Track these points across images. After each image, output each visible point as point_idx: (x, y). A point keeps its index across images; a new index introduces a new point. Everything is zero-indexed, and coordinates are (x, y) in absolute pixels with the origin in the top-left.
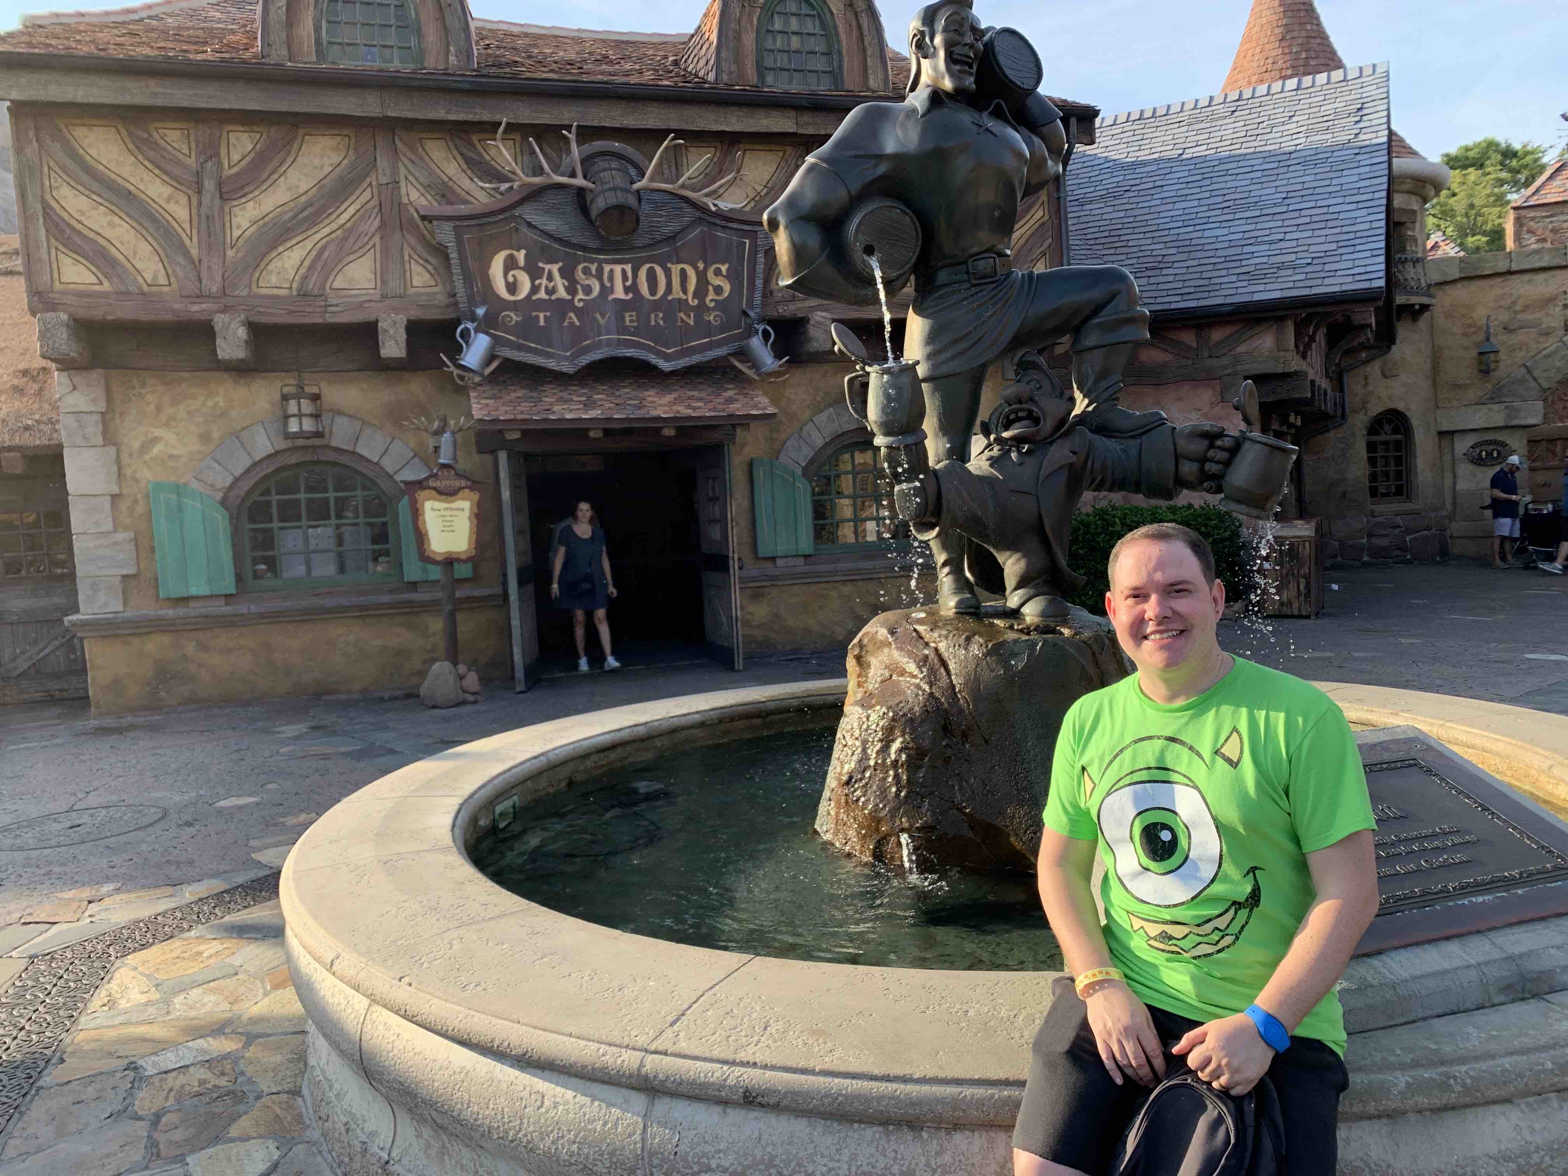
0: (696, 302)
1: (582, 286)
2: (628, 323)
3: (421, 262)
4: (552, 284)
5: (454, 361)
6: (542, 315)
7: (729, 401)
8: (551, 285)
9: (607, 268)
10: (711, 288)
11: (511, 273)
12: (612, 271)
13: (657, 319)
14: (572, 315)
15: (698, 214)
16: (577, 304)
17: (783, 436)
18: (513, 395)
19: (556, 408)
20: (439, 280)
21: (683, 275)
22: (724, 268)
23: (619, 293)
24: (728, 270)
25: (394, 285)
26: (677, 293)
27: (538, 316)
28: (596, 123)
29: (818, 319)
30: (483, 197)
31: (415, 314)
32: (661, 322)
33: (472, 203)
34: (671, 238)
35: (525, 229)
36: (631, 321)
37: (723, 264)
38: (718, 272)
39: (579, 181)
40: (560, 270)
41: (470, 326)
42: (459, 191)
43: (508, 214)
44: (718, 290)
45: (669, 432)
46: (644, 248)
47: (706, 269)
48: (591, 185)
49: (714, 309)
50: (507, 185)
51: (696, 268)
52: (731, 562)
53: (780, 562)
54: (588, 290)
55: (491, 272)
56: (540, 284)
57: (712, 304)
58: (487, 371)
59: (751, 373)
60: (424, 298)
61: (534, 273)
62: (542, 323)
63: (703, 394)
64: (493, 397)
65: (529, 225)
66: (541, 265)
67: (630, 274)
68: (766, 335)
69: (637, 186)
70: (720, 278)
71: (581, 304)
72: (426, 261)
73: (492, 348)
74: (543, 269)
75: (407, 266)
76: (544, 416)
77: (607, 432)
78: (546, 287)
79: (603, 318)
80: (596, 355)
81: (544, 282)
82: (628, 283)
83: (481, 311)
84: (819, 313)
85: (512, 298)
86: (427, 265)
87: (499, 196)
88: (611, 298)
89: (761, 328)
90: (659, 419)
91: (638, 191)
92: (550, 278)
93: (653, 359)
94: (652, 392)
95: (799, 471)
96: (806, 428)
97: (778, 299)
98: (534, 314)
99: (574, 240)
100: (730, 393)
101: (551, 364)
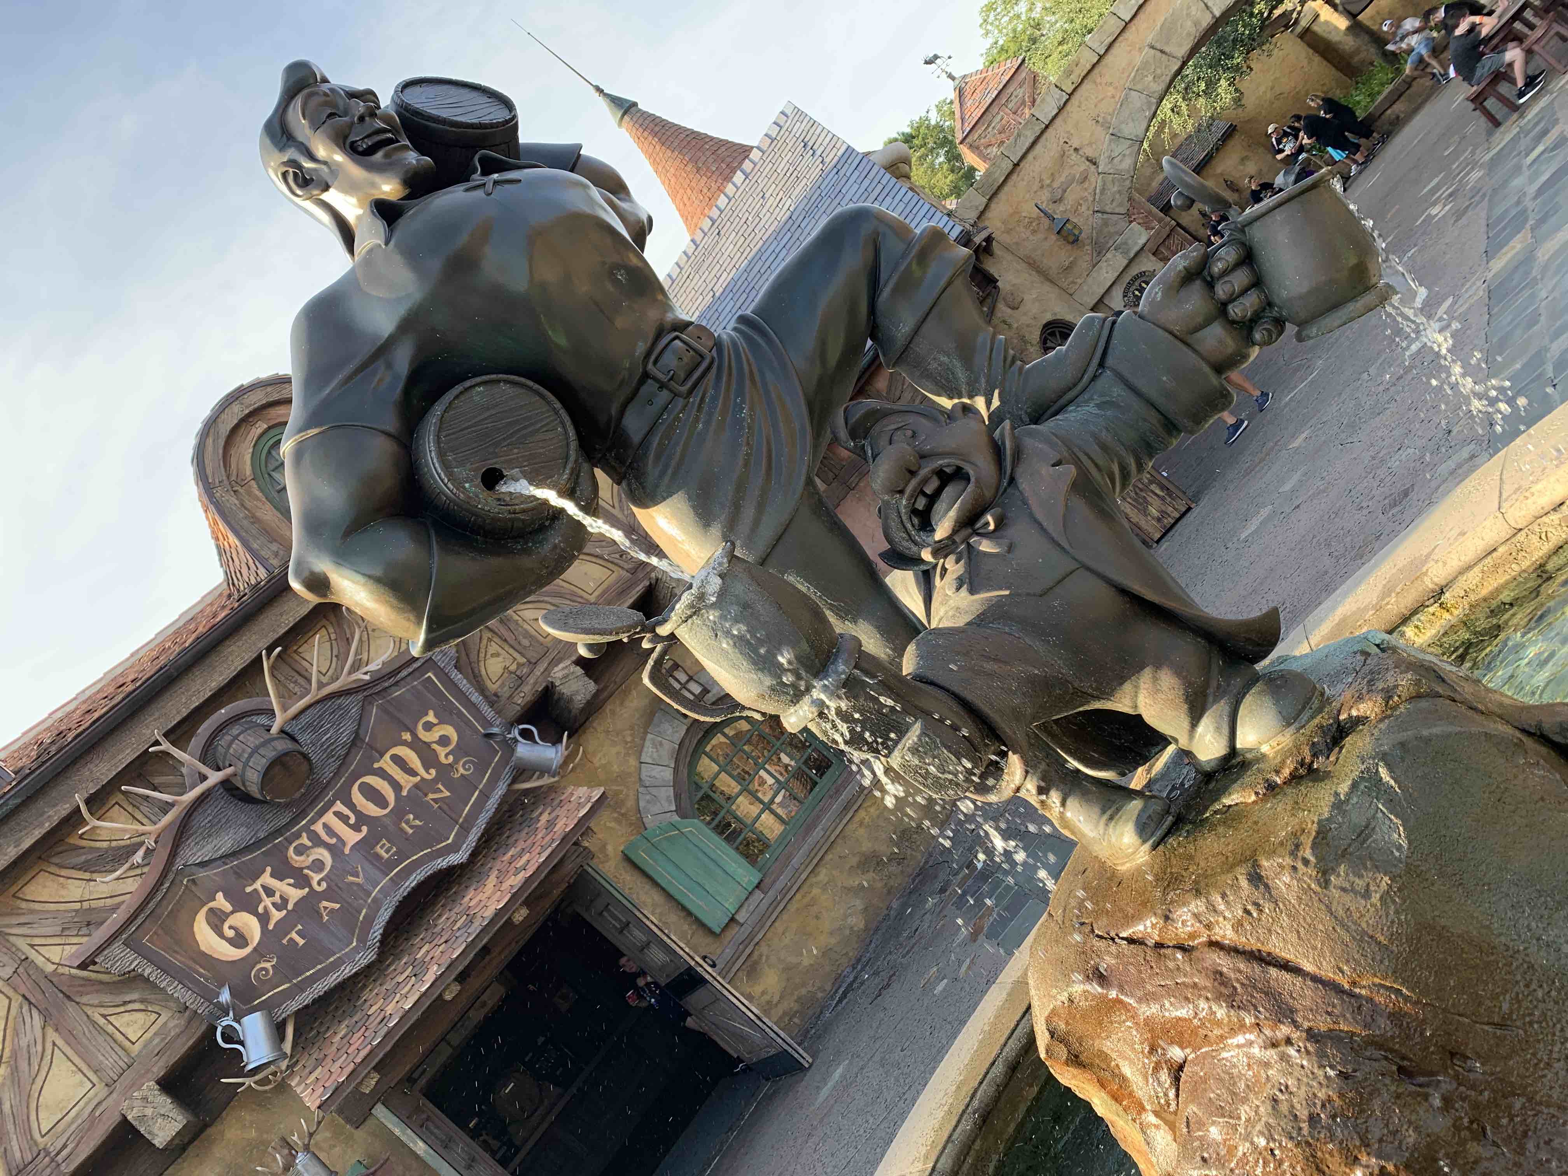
0: (433, 772)
1: (308, 868)
2: (386, 856)
3: (122, 1009)
4: (277, 895)
5: (241, 1073)
6: (294, 935)
7: (551, 824)
8: (277, 898)
9: (318, 827)
10: (435, 746)
11: (226, 926)
12: (325, 826)
13: (411, 824)
14: (325, 903)
15: (360, 696)
16: (319, 889)
17: (630, 803)
18: (337, 1039)
19: (389, 1009)
20: (157, 1008)
21: (398, 761)
22: (431, 717)
23: (352, 838)
24: (436, 716)
25: (111, 1061)
26: (407, 782)
27: (291, 939)
28: (185, 712)
29: (560, 675)
30: (132, 885)
31: (159, 1069)
32: (418, 822)
33: (123, 902)
34: (356, 740)
35: (202, 874)
36: (387, 851)
37: (427, 714)
38: (428, 727)
39: (214, 777)
40: (272, 876)
41: (228, 1021)
42: (101, 903)
43: (171, 876)
44: (444, 741)
45: (521, 914)
46: (337, 773)
47: (414, 735)
48: (229, 771)
49: (456, 761)
50: (141, 853)
51: (405, 743)
52: (699, 969)
53: (741, 918)
54: (318, 865)
55: (203, 948)
56: (265, 908)
57: (451, 758)
58: (287, 1047)
59: (546, 780)
60: (157, 1041)
61: (248, 904)
62: (301, 942)
63: (521, 845)
64: (319, 1062)
65: (203, 864)
66: (249, 889)
67: (346, 811)
68: (526, 735)
69: (274, 730)
70: (435, 729)
71: (324, 885)
72: (125, 1003)
73: (270, 1018)
74: (255, 890)
75: (110, 1029)
76: (385, 1029)
77: (461, 978)
78: (274, 904)
79: (358, 877)
80: (384, 915)
81: (267, 902)
82: (352, 821)
83: (225, 997)
84: (556, 669)
85: (248, 950)
86: (130, 1007)
87: (146, 870)
88: (347, 851)
89: (515, 733)
90: (499, 913)
91: (282, 731)
92: (270, 892)
93: (442, 863)
94: (471, 893)
95: (676, 818)
96: (643, 777)
97: (507, 695)
98: (285, 941)
99: (262, 835)
100: (545, 818)
101: (347, 971)
